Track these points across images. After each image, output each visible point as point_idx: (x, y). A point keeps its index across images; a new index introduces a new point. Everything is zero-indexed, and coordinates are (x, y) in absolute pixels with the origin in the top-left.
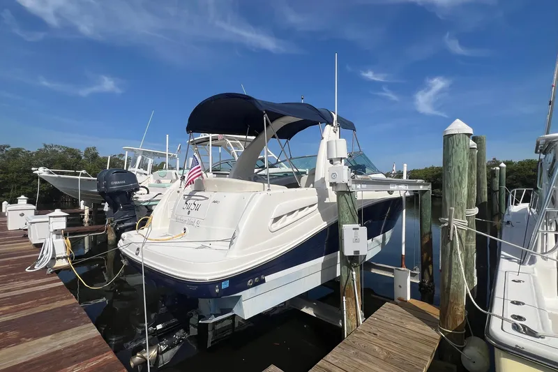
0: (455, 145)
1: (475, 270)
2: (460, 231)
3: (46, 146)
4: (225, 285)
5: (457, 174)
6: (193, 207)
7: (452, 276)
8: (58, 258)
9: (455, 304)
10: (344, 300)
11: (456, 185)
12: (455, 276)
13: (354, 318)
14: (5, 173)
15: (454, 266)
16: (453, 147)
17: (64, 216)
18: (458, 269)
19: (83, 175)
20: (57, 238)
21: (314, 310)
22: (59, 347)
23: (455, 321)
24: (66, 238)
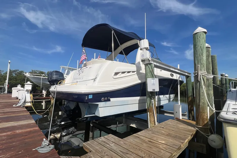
0: (198, 37)
1: (214, 105)
2: (203, 77)
3: (32, 71)
4: (91, 97)
5: (200, 50)
6: (81, 72)
7: (201, 99)
8: (27, 102)
9: (203, 113)
10: (148, 114)
11: (200, 56)
12: (202, 99)
13: (153, 122)
14: (16, 80)
15: (201, 94)
16: (198, 38)
17: (31, 84)
18: (203, 95)
19: (43, 76)
20: (27, 94)
21: (135, 125)
22: (16, 125)
23: (203, 122)
24: (31, 94)
